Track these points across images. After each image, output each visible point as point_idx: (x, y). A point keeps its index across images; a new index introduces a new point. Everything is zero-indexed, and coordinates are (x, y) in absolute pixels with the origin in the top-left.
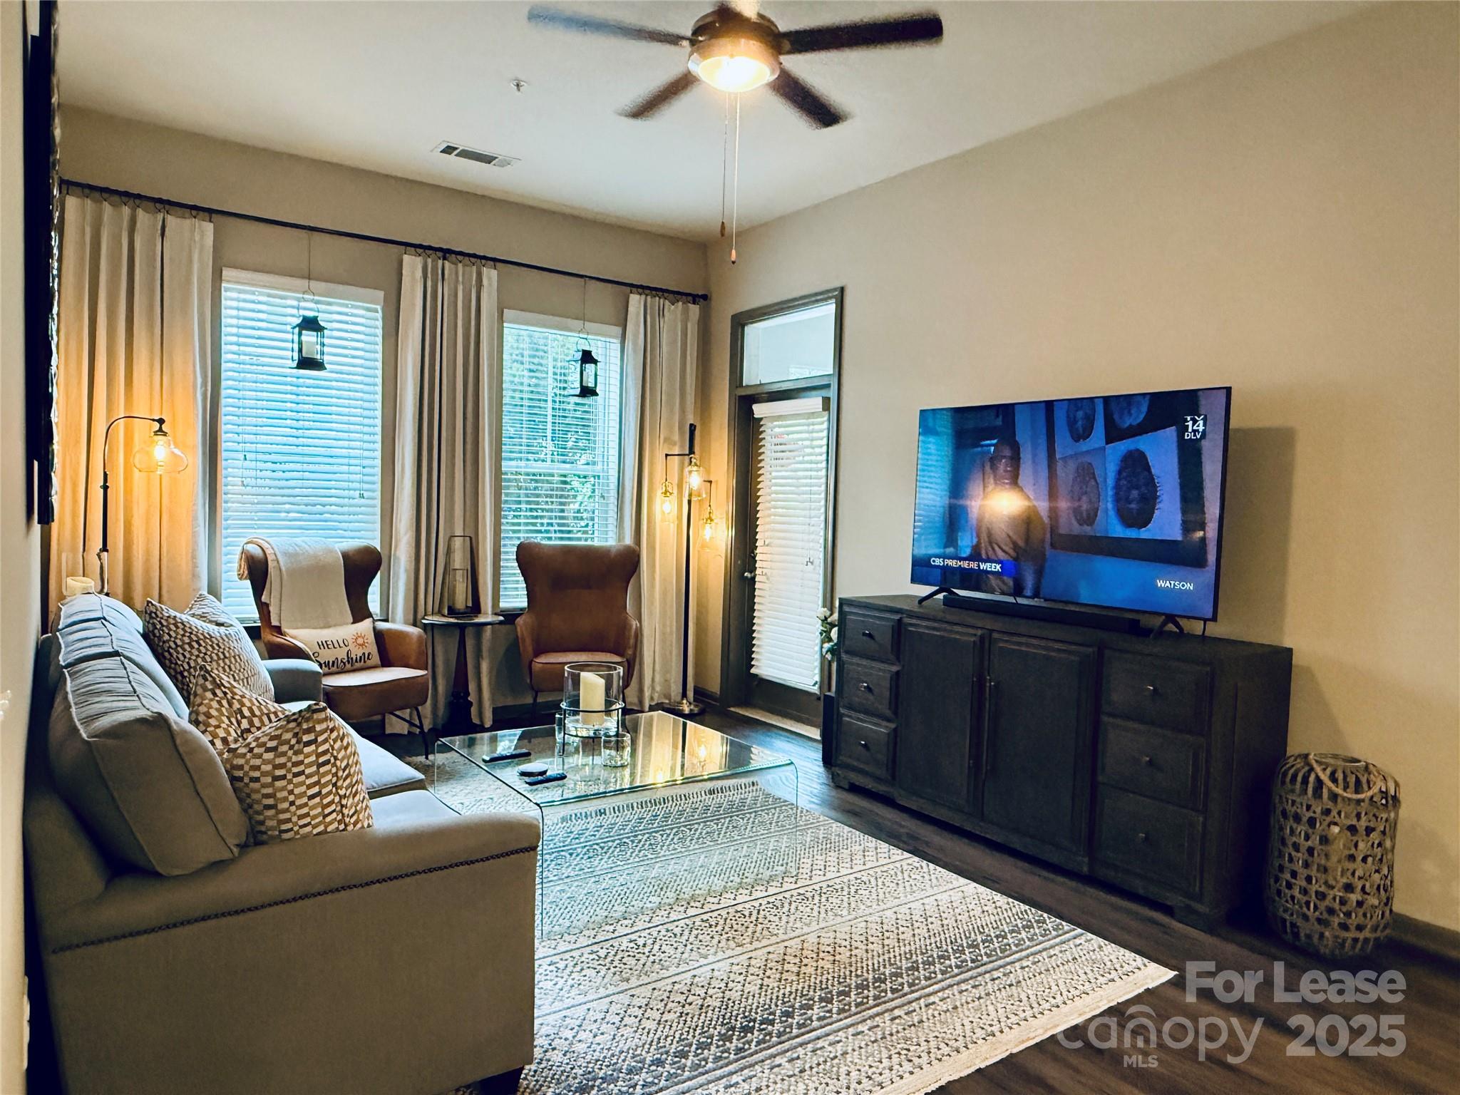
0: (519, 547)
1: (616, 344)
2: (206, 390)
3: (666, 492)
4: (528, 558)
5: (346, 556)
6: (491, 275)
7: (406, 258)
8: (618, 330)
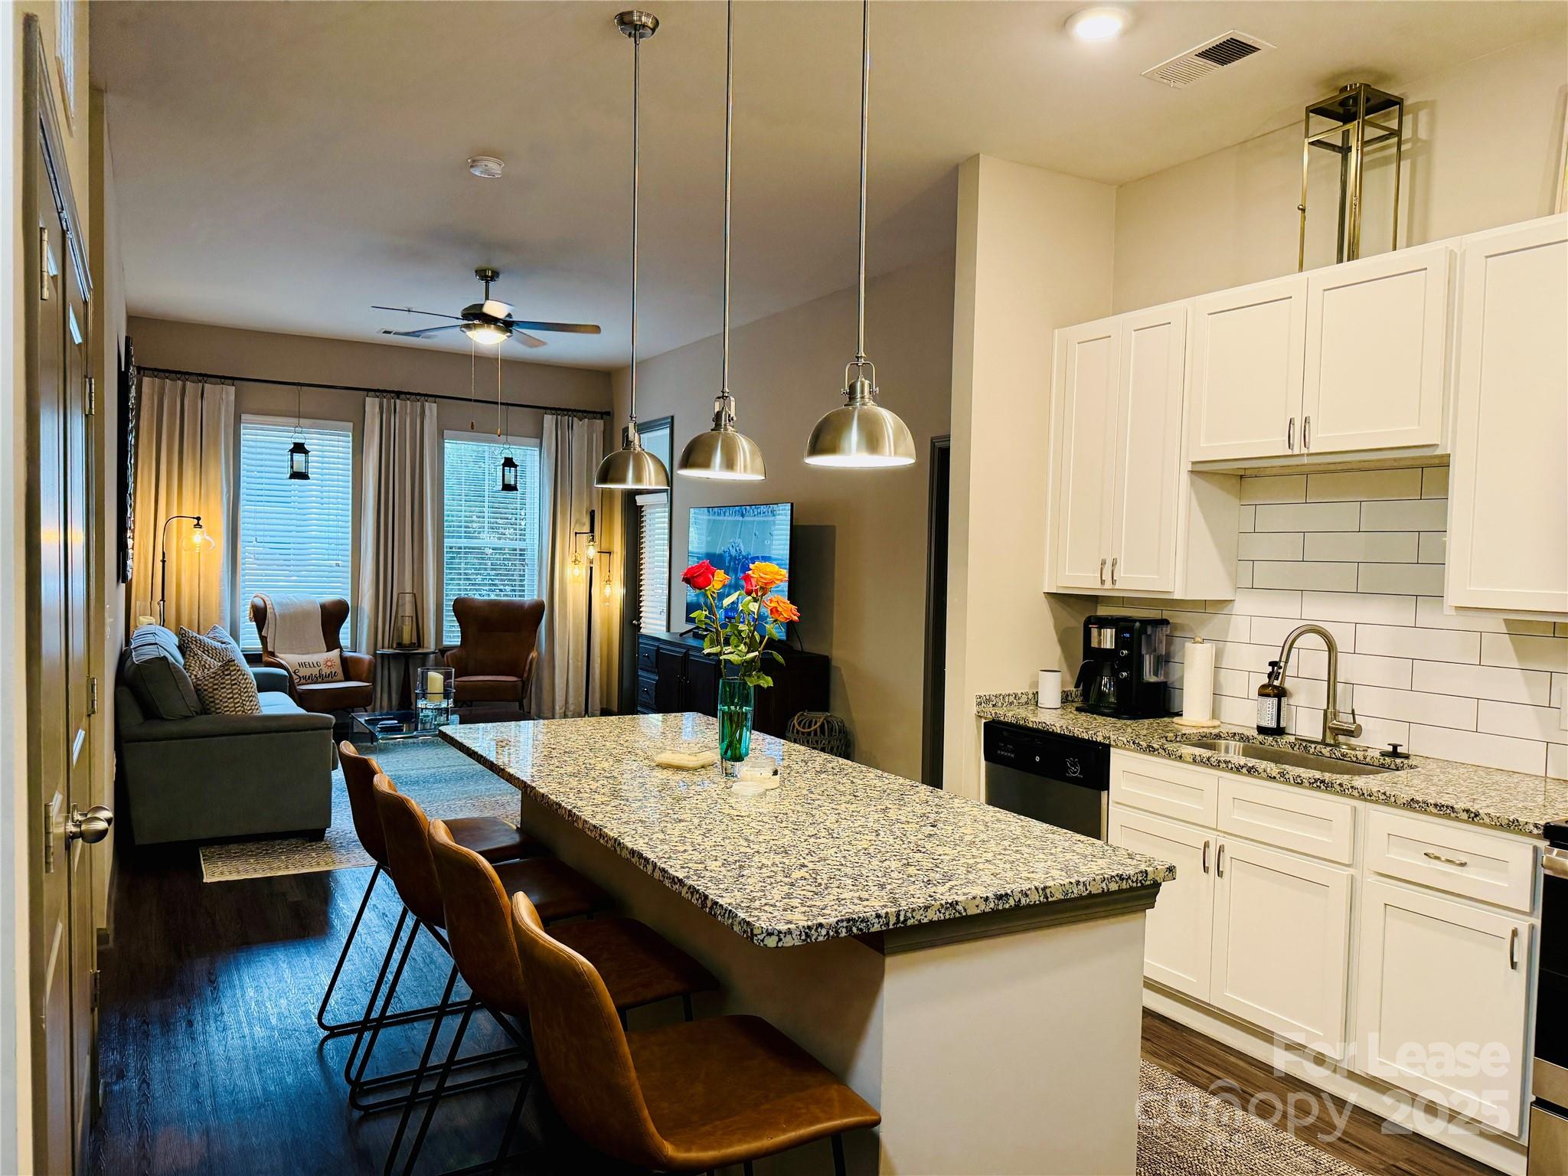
0: (456, 601)
1: (537, 453)
2: (230, 496)
3: (576, 560)
4: (463, 610)
5: (323, 607)
6: (432, 409)
7: (368, 399)
8: (538, 441)
